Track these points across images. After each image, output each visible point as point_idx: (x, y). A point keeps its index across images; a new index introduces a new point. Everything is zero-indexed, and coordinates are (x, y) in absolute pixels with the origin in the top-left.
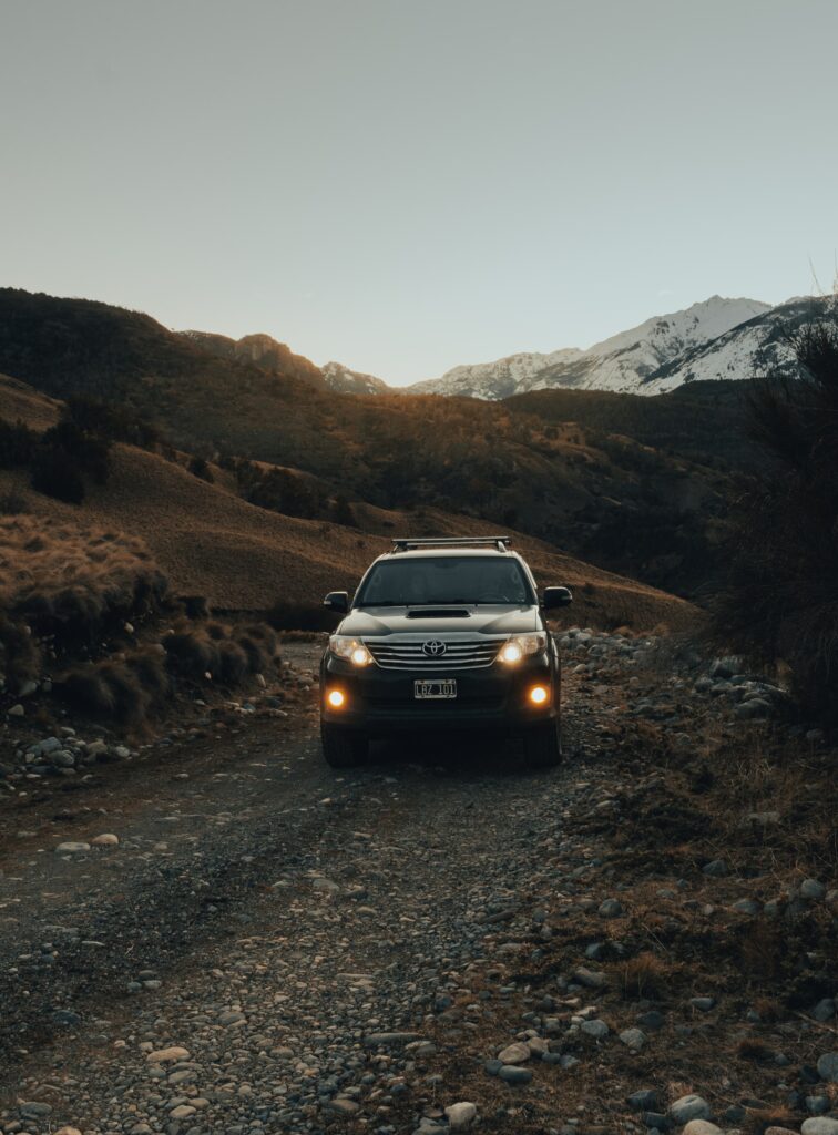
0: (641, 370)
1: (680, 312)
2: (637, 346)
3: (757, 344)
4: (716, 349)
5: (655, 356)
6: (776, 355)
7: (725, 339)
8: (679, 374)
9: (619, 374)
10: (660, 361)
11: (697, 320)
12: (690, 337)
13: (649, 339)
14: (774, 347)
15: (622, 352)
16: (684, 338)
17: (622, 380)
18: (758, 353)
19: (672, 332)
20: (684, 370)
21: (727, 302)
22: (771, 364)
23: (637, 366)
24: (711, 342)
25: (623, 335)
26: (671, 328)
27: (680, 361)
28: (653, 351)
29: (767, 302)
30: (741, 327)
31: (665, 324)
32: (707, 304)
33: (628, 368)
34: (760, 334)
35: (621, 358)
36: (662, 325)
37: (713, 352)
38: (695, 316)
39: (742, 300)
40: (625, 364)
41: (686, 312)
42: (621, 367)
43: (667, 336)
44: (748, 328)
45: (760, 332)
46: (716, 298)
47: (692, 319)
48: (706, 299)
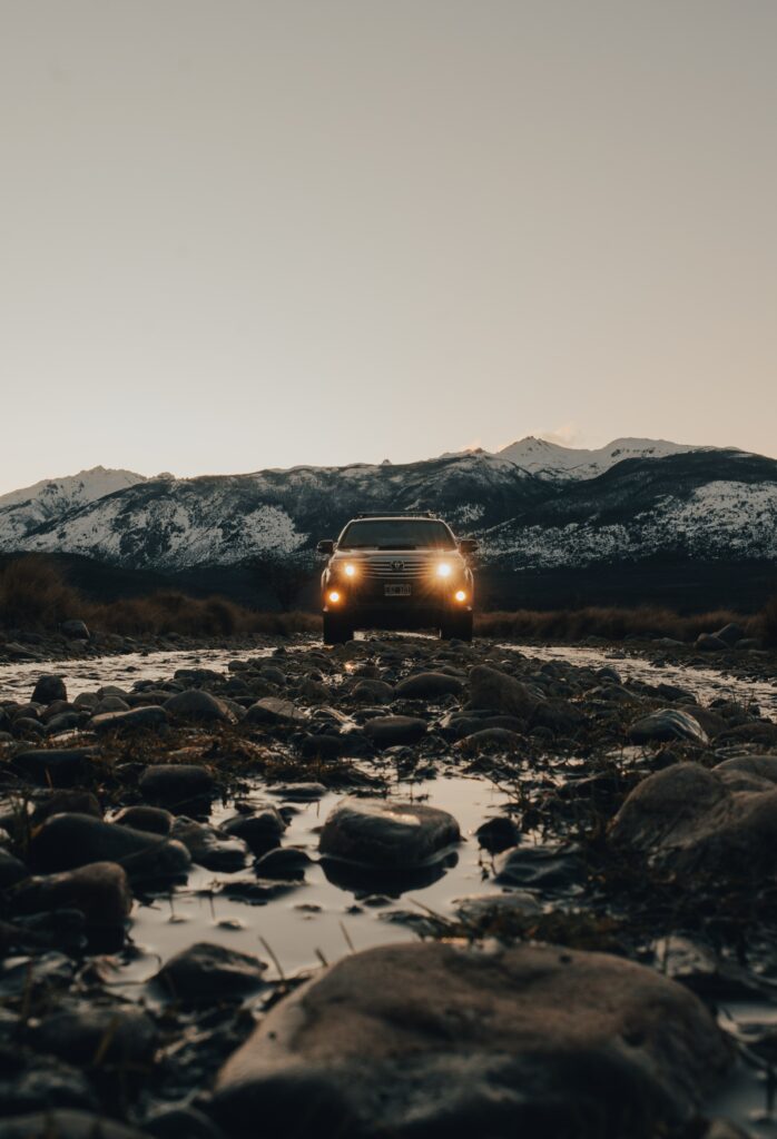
0: (30, 523)
1: (69, 477)
2: (28, 503)
3: (117, 512)
4: (85, 514)
5: (43, 513)
6: (129, 523)
7: (93, 507)
8: (54, 532)
9: (10, 526)
10: (47, 517)
11: (82, 485)
12: (75, 499)
13: (39, 498)
14: (129, 517)
15: (14, 507)
16: (70, 500)
17: (13, 532)
18: (117, 520)
19: (61, 493)
20: (58, 529)
21: (109, 473)
22: (125, 530)
23: (26, 520)
24: (82, 508)
25: (18, 493)
26: (60, 490)
27: (56, 521)
28: (42, 509)
29: (143, 474)
30: (106, 498)
31: (55, 486)
32: (92, 472)
33: (19, 522)
34: (119, 505)
35: (14, 512)
36: (51, 487)
37: (83, 515)
38: (81, 482)
39: (122, 471)
40: (17, 518)
41: (73, 478)
42: (13, 521)
43: (56, 496)
44: (112, 500)
45: (118, 503)
46: (100, 469)
47: (78, 485)
48: (92, 468)
